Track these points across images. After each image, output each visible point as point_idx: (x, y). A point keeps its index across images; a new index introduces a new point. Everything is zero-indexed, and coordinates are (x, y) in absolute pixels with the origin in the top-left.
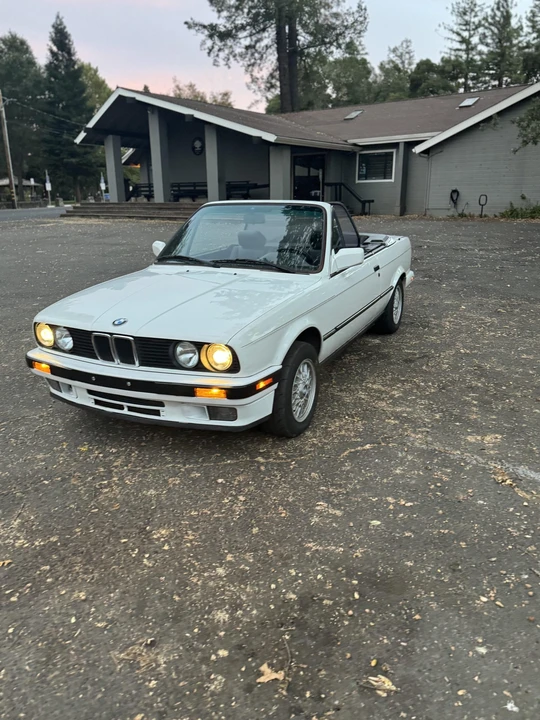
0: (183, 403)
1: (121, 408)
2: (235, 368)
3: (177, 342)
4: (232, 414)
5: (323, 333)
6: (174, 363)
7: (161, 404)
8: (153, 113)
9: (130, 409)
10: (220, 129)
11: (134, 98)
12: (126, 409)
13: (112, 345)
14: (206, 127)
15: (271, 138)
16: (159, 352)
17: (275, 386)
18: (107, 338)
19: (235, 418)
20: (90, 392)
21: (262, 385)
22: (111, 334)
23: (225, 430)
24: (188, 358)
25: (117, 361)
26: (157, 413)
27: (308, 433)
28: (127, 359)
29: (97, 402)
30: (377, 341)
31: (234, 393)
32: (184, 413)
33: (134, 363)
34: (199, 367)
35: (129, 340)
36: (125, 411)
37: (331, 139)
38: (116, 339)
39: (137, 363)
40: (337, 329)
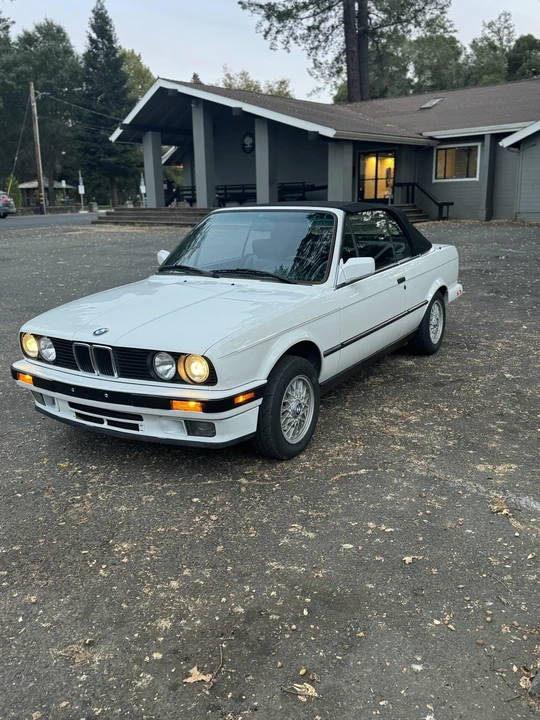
0: (160, 416)
1: (101, 421)
2: (212, 380)
3: (156, 353)
4: (210, 429)
5: (323, 349)
6: (152, 374)
7: (139, 417)
8: (197, 106)
9: (110, 423)
10: (273, 125)
11: (176, 90)
12: (106, 424)
13: (92, 355)
14: (256, 120)
15: (329, 132)
16: (137, 362)
17: (259, 401)
18: (87, 348)
19: (214, 435)
20: (72, 405)
21: (241, 399)
22: (91, 344)
23: (202, 446)
24: (166, 369)
25: (97, 372)
26: (136, 427)
27: (303, 457)
28: (106, 370)
29: (78, 415)
30: (410, 363)
31: (210, 406)
32: (162, 428)
33: (113, 375)
34: (177, 379)
35: (107, 350)
36: (105, 425)
37: (403, 132)
38: (96, 349)
39: (116, 374)
40: (343, 345)
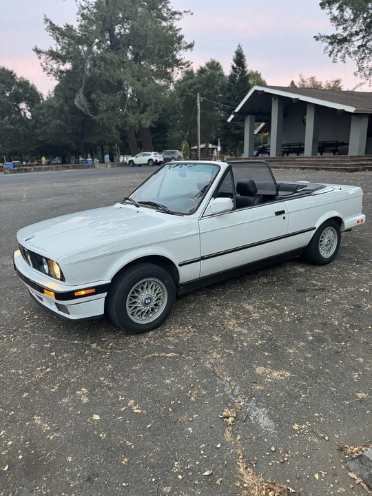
2: (62, 277)
3: (42, 257)
4: (66, 310)
8: (275, 99)
10: (317, 107)
11: (263, 91)
14: (308, 105)
15: (351, 109)
16: (36, 261)
17: (105, 294)
19: (69, 314)
21: (83, 293)
24: (46, 267)
26: (42, 299)
34: (50, 274)
39: (31, 266)
40: (203, 258)
